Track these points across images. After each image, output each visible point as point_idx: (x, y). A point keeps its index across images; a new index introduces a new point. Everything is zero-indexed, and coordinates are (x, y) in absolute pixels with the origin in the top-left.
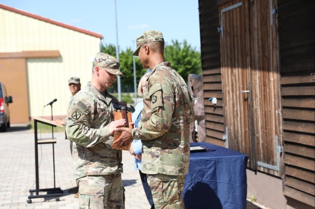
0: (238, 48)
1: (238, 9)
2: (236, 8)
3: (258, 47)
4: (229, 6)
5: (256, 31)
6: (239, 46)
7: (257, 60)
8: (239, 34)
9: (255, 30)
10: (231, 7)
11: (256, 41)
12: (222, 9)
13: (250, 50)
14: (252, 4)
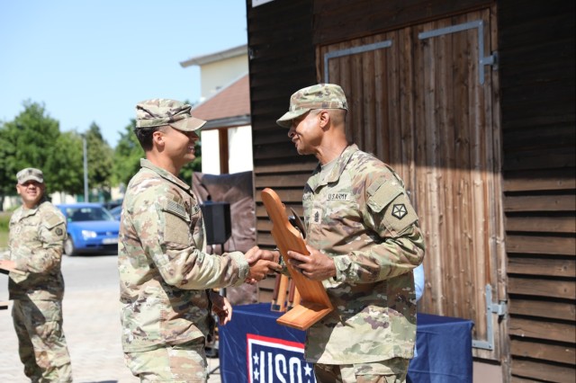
0: (375, 125)
1: (378, 54)
2: (372, 52)
3: (439, 123)
4: (351, 46)
5: (432, 95)
6: (380, 121)
7: (434, 147)
8: (379, 99)
9: (430, 92)
10: (357, 49)
11: (433, 112)
12: (327, 51)
13: (415, 129)
14: (420, 46)
